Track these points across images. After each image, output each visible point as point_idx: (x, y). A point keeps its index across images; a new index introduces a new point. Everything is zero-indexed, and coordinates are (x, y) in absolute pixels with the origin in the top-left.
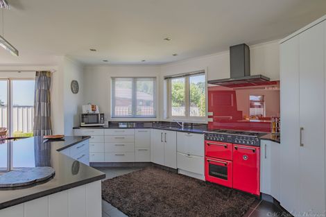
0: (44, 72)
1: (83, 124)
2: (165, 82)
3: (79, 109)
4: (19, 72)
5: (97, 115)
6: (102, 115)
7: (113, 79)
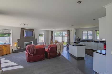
0: (69, 31)
1: (77, 41)
2: (95, 31)
3: (76, 38)
4: (64, 31)
5: (79, 39)
6: (81, 39)
7: (83, 31)
